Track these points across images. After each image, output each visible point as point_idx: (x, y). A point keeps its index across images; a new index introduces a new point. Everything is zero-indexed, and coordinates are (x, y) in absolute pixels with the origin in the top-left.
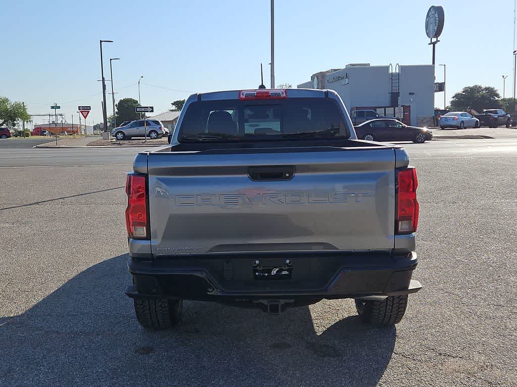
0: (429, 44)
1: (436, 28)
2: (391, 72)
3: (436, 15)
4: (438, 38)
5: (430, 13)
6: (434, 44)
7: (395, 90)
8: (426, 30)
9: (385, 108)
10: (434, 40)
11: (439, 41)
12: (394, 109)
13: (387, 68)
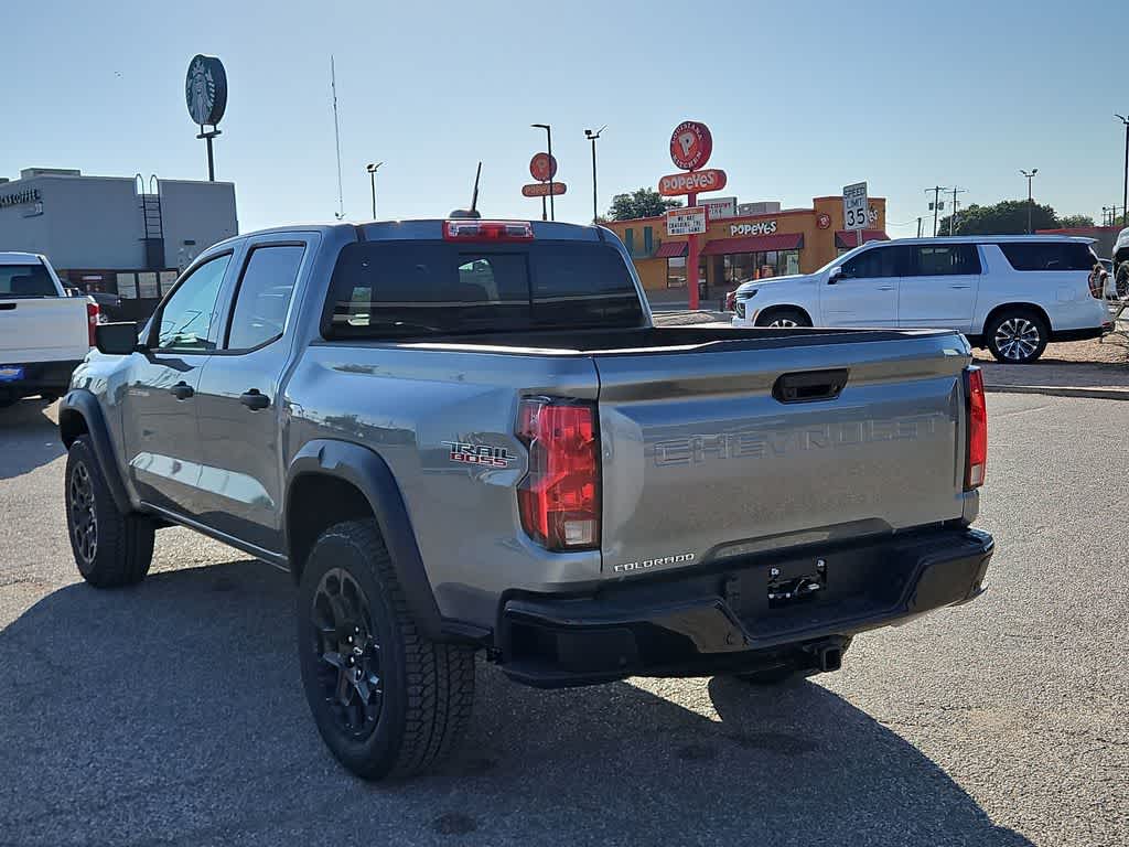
0: (199, 137)
1: (210, 105)
2: (140, 192)
3: (209, 77)
4: (218, 126)
5: (196, 71)
6: (210, 137)
7: (154, 233)
8: (189, 106)
9: (136, 272)
10: (209, 129)
11: (220, 132)
12: (158, 276)
13: (131, 183)
